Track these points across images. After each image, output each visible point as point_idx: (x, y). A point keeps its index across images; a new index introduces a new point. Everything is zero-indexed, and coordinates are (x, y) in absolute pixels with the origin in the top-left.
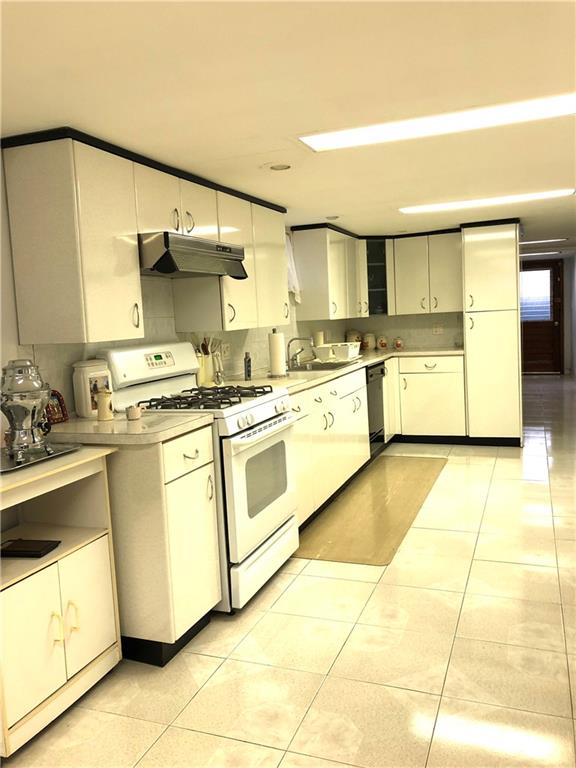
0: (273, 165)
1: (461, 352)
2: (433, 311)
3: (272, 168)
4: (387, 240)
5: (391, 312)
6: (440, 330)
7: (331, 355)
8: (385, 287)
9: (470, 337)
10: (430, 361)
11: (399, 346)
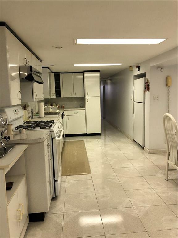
0: (56, 47)
1: (85, 109)
2: (75, 96)
3: (56, 48)
4: (60, 74)
5: (62, 96)
6: (76, 102)
7: (51, 110)
8: (60, 89)
9: (87, 104)
10: (76, 112)
11: (63, 107)
